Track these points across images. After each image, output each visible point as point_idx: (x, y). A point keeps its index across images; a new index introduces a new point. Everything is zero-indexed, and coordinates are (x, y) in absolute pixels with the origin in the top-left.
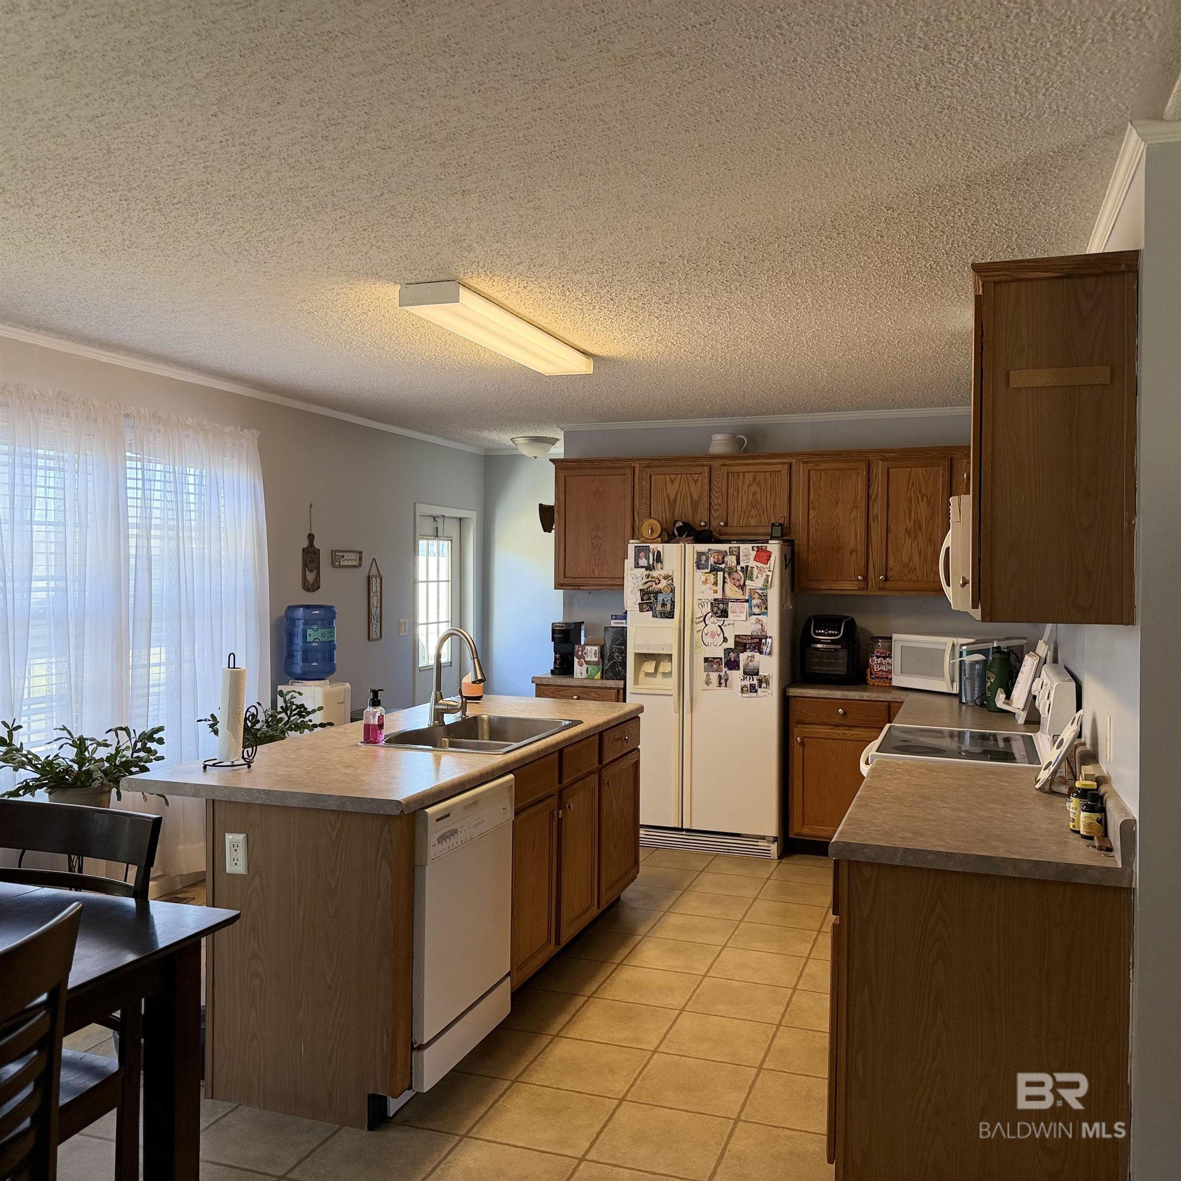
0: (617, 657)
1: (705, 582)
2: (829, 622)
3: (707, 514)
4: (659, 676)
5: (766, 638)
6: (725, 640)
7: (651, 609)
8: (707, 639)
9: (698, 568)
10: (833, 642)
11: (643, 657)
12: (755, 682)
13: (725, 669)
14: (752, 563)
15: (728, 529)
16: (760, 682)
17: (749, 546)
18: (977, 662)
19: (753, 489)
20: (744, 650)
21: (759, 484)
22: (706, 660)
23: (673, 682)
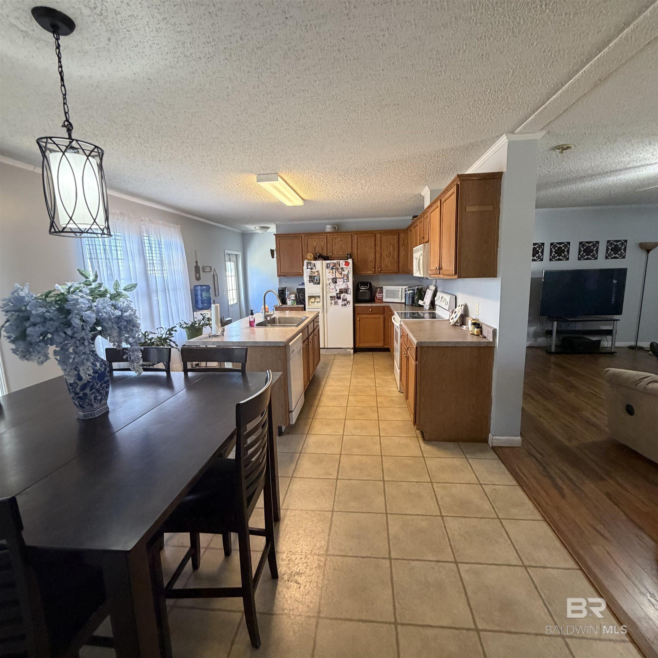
0: (301, 298)
1: (329, 273)
2: (365, 284)
3: (326, 251)
4: (316, 303)
5: (349, 289)
6: (336, 290)
7: (313, 282)
8: (331, 291)
9: (327, 268)
10: (366, 290)
11: (310, 297)
12: (346, 303)
13: (336, 299)
14: (344, 266)
15: (333, 256)
16: (347, 303)
17: (343, 261)
18: (411, 293)
19: (341, 242)
20: (342, 293)
21: (342, 241)
22: (331, 297)
23: (320, 304)
